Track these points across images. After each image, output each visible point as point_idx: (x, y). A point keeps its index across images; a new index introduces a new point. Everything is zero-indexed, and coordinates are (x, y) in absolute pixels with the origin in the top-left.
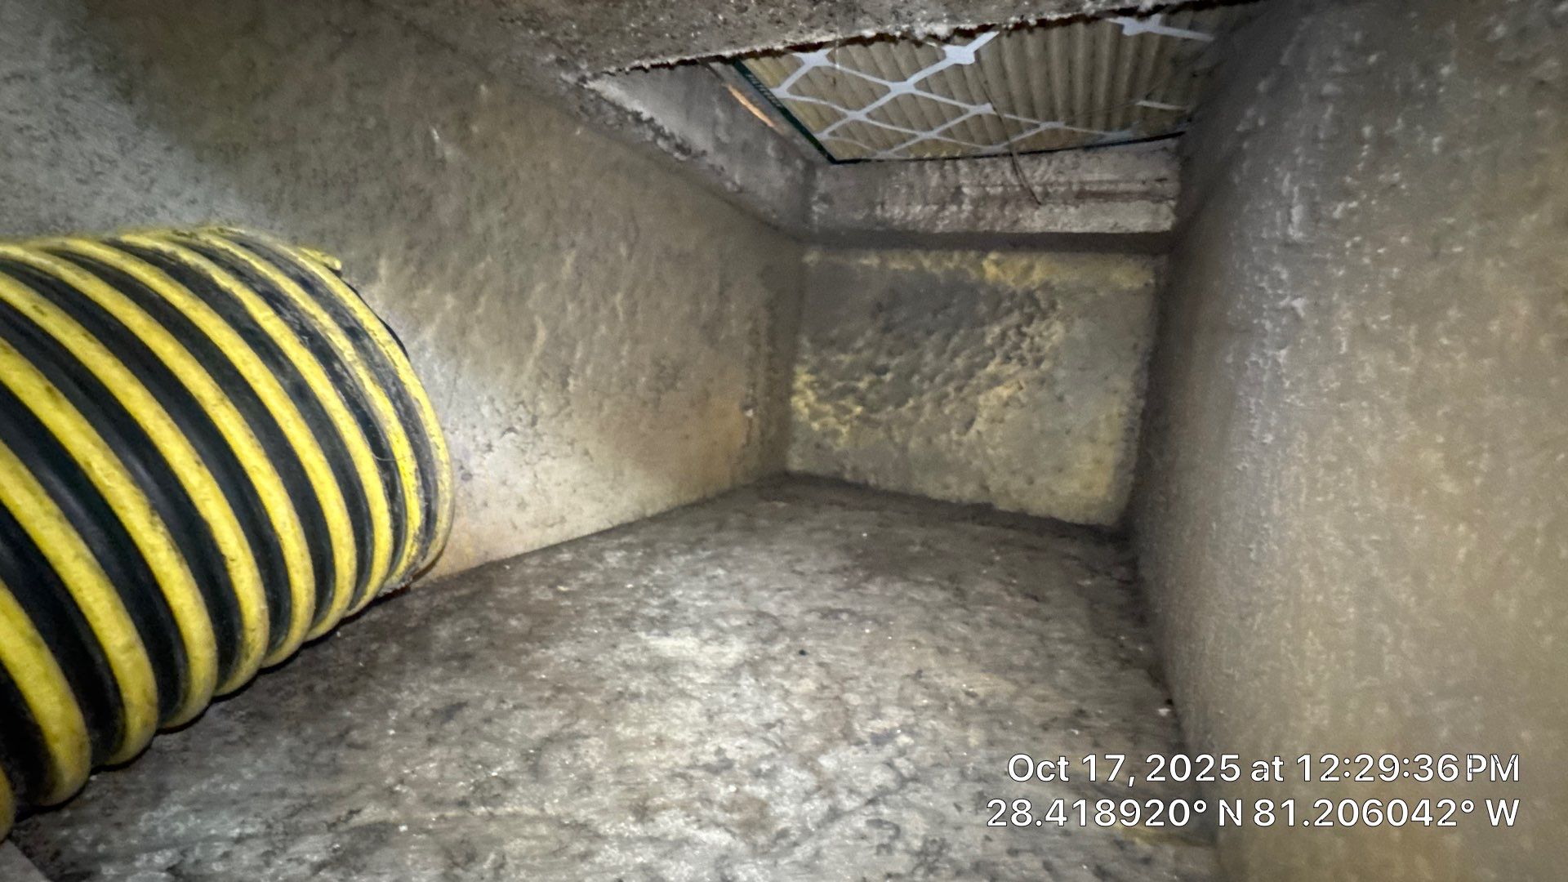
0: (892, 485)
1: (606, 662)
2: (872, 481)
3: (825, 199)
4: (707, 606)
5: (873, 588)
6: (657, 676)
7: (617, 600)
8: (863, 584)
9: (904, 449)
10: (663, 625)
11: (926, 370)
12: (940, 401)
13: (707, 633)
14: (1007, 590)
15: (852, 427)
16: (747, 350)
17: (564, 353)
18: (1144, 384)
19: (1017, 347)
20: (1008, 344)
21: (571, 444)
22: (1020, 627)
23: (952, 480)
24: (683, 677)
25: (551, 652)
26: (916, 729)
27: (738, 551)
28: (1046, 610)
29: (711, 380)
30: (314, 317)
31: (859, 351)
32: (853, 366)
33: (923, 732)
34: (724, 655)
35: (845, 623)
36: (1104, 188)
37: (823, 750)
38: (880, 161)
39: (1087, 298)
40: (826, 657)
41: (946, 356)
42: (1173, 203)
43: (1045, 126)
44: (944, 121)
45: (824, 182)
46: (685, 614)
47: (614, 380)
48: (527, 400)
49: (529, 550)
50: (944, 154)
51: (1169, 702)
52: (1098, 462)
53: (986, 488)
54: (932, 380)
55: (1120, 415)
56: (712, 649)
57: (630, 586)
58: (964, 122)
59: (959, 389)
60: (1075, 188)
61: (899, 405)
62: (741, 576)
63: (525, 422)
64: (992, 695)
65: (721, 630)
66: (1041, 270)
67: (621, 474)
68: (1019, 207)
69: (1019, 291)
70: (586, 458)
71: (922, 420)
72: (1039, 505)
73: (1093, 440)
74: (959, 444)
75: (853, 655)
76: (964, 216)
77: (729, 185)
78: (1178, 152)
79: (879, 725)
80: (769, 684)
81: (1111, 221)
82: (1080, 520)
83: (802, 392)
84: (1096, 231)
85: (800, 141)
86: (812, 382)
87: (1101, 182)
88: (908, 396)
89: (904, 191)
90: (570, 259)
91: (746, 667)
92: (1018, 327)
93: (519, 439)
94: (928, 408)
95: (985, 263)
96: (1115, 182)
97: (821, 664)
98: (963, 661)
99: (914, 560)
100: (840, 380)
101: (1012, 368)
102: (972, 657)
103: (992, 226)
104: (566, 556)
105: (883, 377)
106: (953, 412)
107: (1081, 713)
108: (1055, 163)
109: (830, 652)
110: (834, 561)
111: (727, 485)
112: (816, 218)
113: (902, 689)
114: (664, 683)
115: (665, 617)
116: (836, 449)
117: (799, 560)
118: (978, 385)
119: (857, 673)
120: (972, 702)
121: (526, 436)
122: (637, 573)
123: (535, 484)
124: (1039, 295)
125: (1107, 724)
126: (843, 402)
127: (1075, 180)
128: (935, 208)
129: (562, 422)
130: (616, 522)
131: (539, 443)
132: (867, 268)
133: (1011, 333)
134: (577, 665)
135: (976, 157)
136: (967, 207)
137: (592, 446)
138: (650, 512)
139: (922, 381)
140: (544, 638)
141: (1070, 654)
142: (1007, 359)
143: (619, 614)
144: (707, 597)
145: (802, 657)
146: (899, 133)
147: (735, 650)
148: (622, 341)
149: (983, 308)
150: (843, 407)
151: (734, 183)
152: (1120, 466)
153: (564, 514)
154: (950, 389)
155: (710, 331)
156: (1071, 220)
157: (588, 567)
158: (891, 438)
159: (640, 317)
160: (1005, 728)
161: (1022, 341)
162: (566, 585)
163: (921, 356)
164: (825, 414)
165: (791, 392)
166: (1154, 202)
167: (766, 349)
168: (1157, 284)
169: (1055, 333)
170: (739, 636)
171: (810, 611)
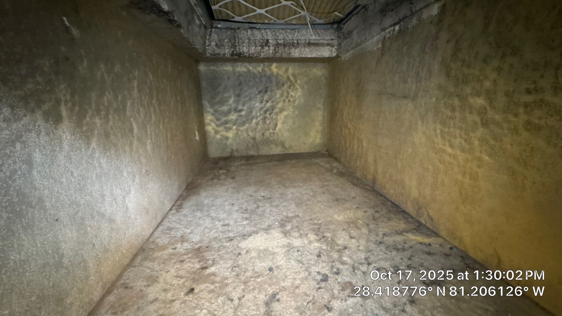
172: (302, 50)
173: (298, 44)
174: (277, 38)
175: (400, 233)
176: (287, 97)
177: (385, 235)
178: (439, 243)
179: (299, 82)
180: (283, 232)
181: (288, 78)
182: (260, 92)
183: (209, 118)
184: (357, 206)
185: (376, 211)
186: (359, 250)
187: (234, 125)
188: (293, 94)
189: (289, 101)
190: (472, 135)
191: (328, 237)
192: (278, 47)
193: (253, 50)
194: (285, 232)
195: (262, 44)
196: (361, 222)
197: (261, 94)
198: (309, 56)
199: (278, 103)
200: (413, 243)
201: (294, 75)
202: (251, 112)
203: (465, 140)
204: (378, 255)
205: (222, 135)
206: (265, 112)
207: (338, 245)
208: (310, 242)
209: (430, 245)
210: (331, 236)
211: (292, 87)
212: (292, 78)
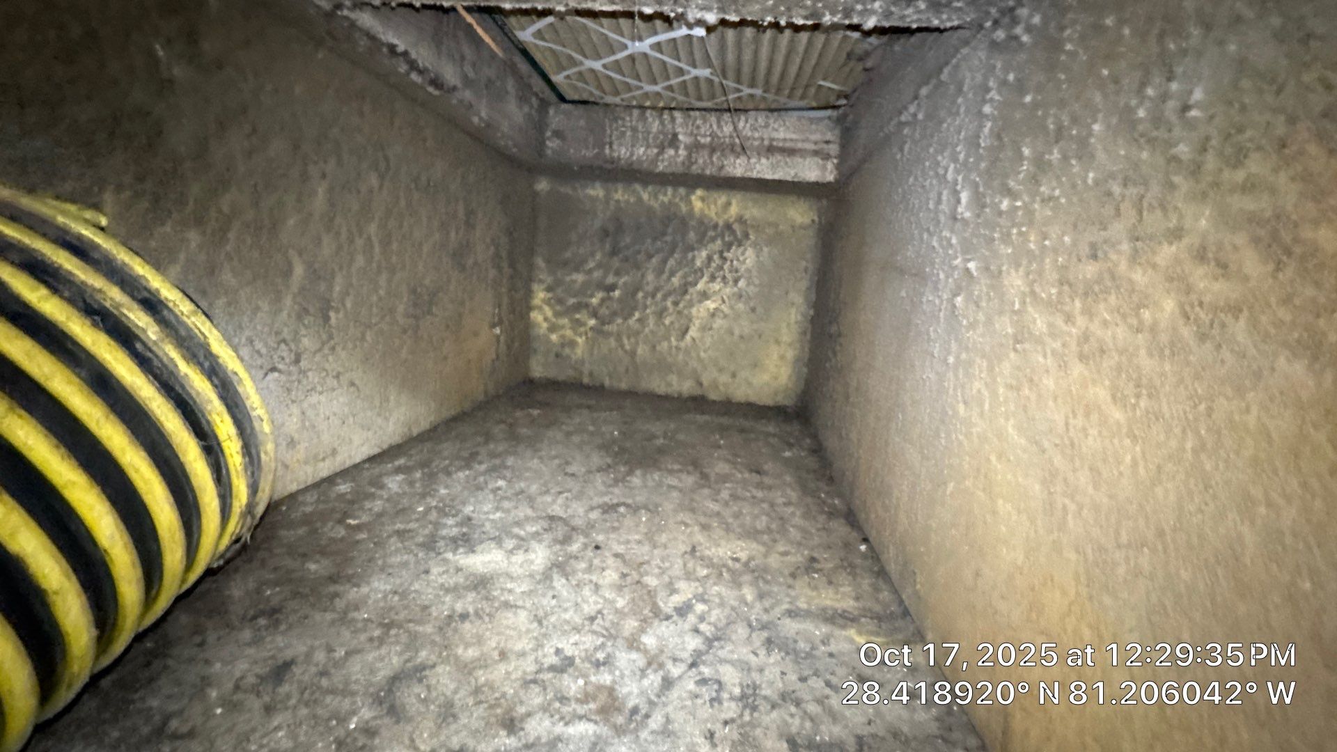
0: (624, 386)
1: (423, 589)
2: (607, 382)
3: (558, 134)
4: (501, 519)
5: (636, 480)
6: (478, 593)
7: (413, 525)
8: (628, 478)
9: (633, 354)
10: (466, 541)
11: (650, 288)
12: (660, 314)
13: (510, 544)
14: (736, 468)
15: (587, 338)
16: (492, 273)
17: (323, 287)
18: (813, 297)
19: (721, 268)
20: (714, 265)
21: (337, 377)
22: (754, 497)
23: (673, 378)
24: (502, 589)
25: (365, 590)
26: (706, 597)
27: (510, 461)
28: (767, 480)
29: (462, 303)
30: (100, 291)
31: (590, 272)
32: (586, 285)
33: (711, 598)
34: (532, 562)
35: (624, 516)
36: (788, 145)
37: (642, 631)
38: (607, 105)
39: (770, 231)
40: (620, 549)
41: (665, 276)
42: (835, 161)
43: (747, 91)
44: (668, 78)
45: (557, 117)
46: (484, 529)
47: (375, 310)
48: (288, 338)
49: (302, 486)
50: (661, 104)
51: (865, 540)
52: (782, 357)
53: (701, 384)
54: (653, 296)
55: (796, 323)
56: (519, 558)
57: (421, 509)
58: (684, 82)
59: (676, 304)
60: (766, 143)
61: (625, 319)
62: (522, 485)
63: (287, 360)
64: (751, 559)
65: (522, 539)
66: (735, 206)
67: (388, 400)
68: (723, 155)
69: (721, 223)
70: (352, 389)
71: (647, 330)
72: (741, 393)
73: (778, 342)
74: (678, 348)
75: (639, 542)
76: (680, 159)
77: (476, 120)
78: (840, 121)
79: (677, 600)
80: (579, 581)
81: (793, 173)
82: (769, 402)
83: (540, 308)
84: (782, 178)
85: (537, 82)
86: (550, 299)
87: (785, 140)
88: (635, 308)
89: (629, 133)
90: (321, 191)
91: (555, 570)
92: (721, 253)
93: (283, 378)
94: (651, 321)
95: (693, 198)
96: (797, 140)
97: (616, 555)
98: (722, 533)
99: (661, 451)
100: (575, 296)
101: (716, 286)
102: (728, 529)
103: (703, 170)
104: (344, 488)
105: (612, 294)
106: (672, 323)
107: (813, 559)
108: (751, 121)
109: (619, 543)
110: (597, 459)
111: (481, 398)
112: (549, 152)
113: (685, 565)
114: (487, 599)
115: (464, 534)
116: (574, 357)
117: (567, 463)
118: (691, 300)
119: (646, 558)
120: (738, 566)
121: (290, 374)
122: (423, 496)
123: (303, 421)
124: (736, 227)
125: (832, 565)
126: (578, 316)
127: (766, 136)
128: (655, 151)
129: (325, 357)
130: (385, 446)
131: (305, 382)
132: (594, 200)
133: (716, 257)
134: (396, 598)
135: (688, 109)
136: (682, 152)
137: (356, 376)
138: (415, 432)
139: (645, 297)
140: (353, 576)
141: (793, 514)
142: (713, 278)
143: (420, 539)
144: (497, 509)
145: (599, 552)
146: (627, 83)
147: (540, 556)
148: (379, 272)
149: (692, 235)
150: (578, 321)
151: (481, 119)
152: (797, 360)
153: (336, 445)
154: (669, 304)
155: (459, 255)
156: (764, 169)
157: (372, 496)
158: (622, 346)
159: (395, 246)
160: (767, 582)
161: (724, 264)
162: (355, 518)
163: (643, 276)
164: (563, 327)
165: (530, 308)
166: (822, 159)
167: (507, 270)
168: (820, 222)
169: (747, 258)
170: (540, 541)
171: (592, 509)
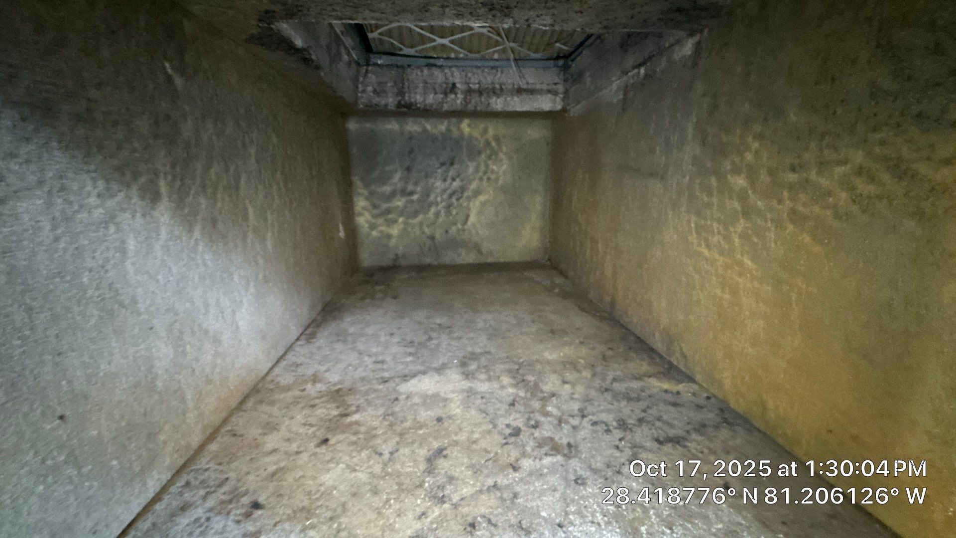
172: (508, 99)
173: (502, 89)
174: (468, 81)
175: (639, 378)
176: (485, 173)
177: (615, 380)
178: (692, 391)
179: (504, 148)
180: (463, 373)
181: (488, 143)
182: (442, 164)
183: (361, 203)
184: (581, 339)
185: (610, 348)
186: (572, 399)
187: (401, 215)
188: (495, 168)
189: (489, 179)
190: (732, 229)
191: (530, 381)
192: (470, 95)
193: (431, 99)
194: (466, 372)
195: (445, 90)
196: (582, 361)
197: (444, 168)
198: (519, 109)
199: (470, 182)
200: (655, 390)
201: (497, 139)
202: (428, 196)
203: (725, 238)
204: (599, 406)
205: (381, 232)
206: (450, 196)
207: (542, 392)
208: (503, 387)
209: (678, 393)
210: (535, 380)
211: (493, 157)
212: (494, 144)
